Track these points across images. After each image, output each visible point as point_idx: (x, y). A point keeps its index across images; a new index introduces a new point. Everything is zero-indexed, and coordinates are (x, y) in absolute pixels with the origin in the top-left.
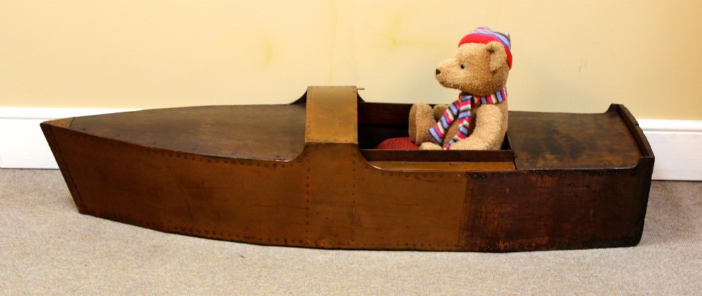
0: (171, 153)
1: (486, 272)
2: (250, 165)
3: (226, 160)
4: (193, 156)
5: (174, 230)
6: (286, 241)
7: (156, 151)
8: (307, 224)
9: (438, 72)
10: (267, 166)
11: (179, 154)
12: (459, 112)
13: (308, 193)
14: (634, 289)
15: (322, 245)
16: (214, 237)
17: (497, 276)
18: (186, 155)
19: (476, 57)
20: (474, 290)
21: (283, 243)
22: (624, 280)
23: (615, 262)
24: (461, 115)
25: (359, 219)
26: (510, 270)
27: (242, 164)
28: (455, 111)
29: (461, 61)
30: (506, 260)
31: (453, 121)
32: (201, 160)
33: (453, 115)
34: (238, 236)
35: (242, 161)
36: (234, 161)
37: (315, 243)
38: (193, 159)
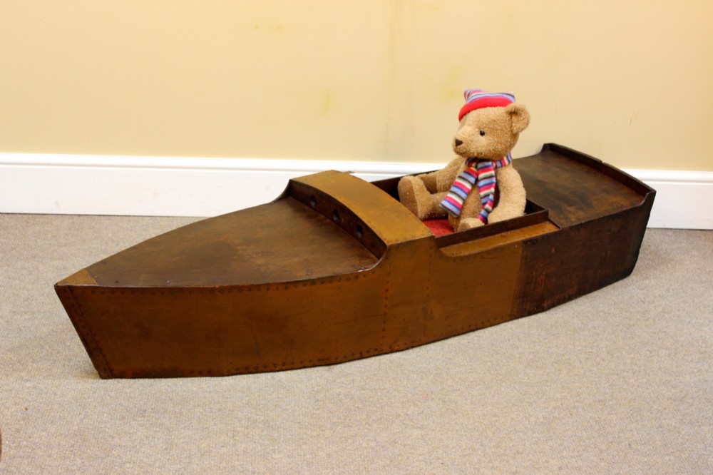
0: (240, 289)
1: (557, 327)
2: (331, 282)
3: (305, 282)
4: (268, 286)
5: (235, 372)
6: (361, 353)
7: (221, 290)
8: (384, 330)
9: (458, 143)
10: (348, 279)
11: (251, 288)
12: (477, 180)
13: (386, 298)
14: (704, 345)
15: (397, 348)
16: (284, 368)
17: (569, 332)
18: (259, 287)
19: (498, 122)
20: (550, 347)
21: (358, 356)
22: (692, 336)
23: (679, 316)
24: (481, 184)
25: (431, 313)
26: (580, 325)
27: (322, 283)
28: (472, 180)
29: (480, 128)
30: (573, 314)
31: (471, 191)
32: (277, 289)
33: (471, 184)
34: (310, 361)
35: (322, 280)
36: (313, 282)
37: (390, 347)
38: (268, 289)
